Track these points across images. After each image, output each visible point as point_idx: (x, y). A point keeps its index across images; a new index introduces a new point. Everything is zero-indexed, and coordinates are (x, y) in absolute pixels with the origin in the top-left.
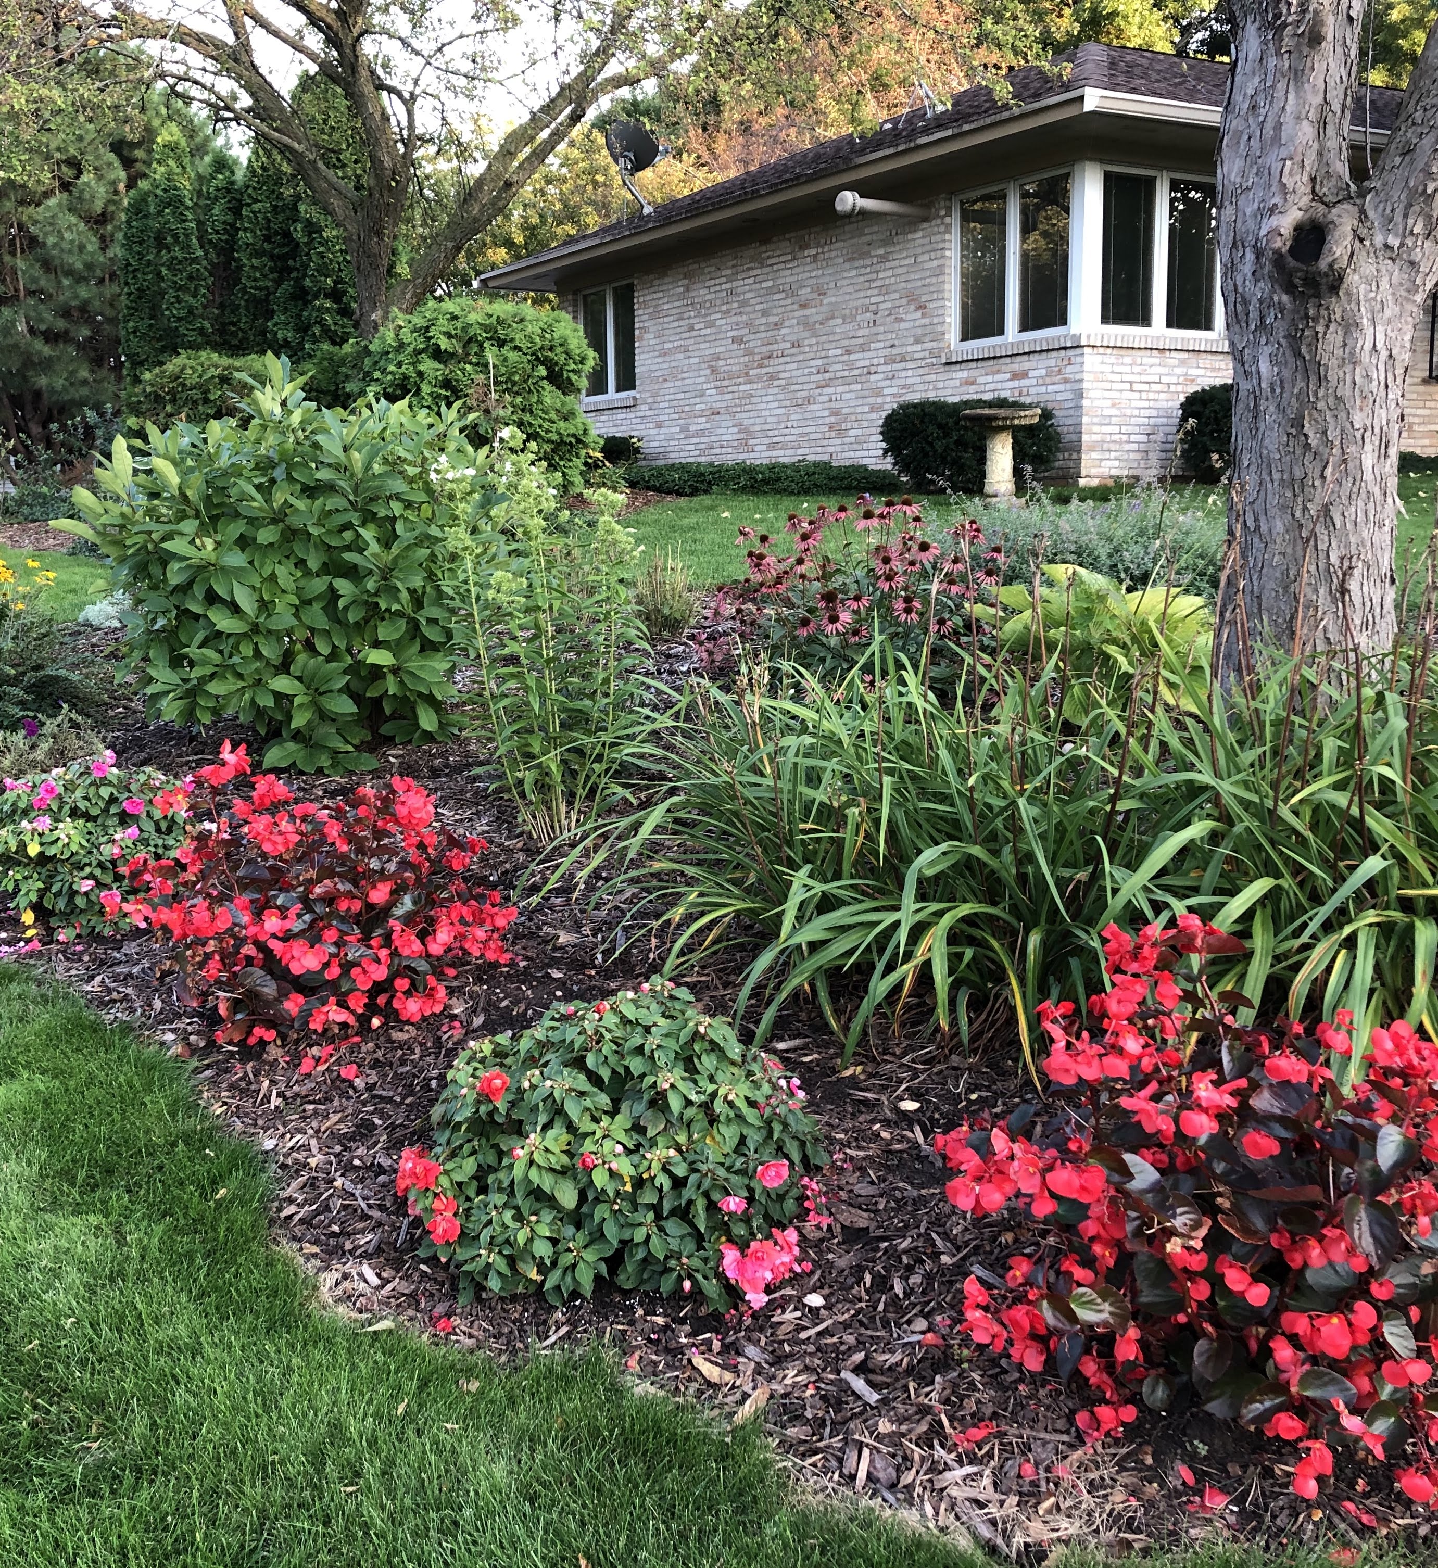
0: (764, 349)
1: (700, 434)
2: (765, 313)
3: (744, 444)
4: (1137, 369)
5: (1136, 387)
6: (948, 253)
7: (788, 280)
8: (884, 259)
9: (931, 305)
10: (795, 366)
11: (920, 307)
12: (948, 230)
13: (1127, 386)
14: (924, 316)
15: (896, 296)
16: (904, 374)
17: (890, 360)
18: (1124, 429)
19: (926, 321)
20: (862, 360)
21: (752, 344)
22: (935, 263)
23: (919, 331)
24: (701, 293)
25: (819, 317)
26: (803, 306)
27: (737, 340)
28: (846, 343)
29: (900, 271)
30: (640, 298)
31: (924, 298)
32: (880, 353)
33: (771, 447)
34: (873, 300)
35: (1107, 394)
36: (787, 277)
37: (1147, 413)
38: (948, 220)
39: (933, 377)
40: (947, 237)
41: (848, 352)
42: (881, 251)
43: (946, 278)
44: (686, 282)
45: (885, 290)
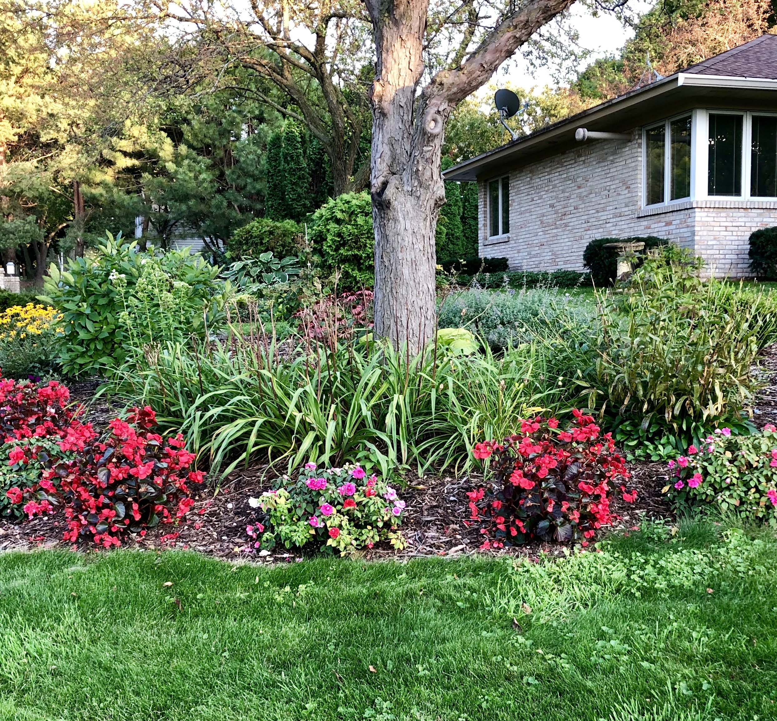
0: (563, 210)
1: (535, 256)
2: (563, 191)
3: (554, 261)
4: (729, 219)
5: (728, 229)
6: (639, 159)
7: (574, 173)
8: (613, 162)
9: (632, 186)
10: (575, 219)
11: (627, 188)
12: (640, 146)
13: (724, 229)
14: (629, 192)
15: (617, 181)
16: (620, 223)
17: (615, 216)
18: (721, 252)
19: (629, 195)
20: (603, 216)
21: (558, 208)
22: (633, 164)
23: (627, 200)
24: (537, 181)
25: (585, 194)
26: (579, 187)
27: (552, 206)
28: (597, 207)
29: (618, 168)
30: (512, 184)
31: (629, 183)
32: (611, 212)
33: (565, 262)
34: (608, 184)
35: (710, 233)
36: (573, 172)
37: (737, 243)
38: (639, 141)
39: (633, 225)
40: (639, 150)
41: (598, 212)
42: (611, 158)
43: (639, 172)
44: (530, 175)
45: (613, 178)
